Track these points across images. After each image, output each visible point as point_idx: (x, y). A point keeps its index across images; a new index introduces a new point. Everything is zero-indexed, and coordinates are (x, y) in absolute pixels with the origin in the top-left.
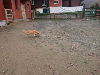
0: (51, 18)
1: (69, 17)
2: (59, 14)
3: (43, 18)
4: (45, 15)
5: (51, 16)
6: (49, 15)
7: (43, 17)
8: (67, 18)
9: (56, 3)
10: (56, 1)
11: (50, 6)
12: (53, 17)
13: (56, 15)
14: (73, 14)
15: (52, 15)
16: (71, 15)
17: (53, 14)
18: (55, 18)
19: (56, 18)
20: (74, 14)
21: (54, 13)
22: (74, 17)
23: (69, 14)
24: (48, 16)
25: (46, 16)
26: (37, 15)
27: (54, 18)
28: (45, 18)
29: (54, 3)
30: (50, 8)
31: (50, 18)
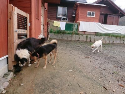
0: (80, 40)
1: (111, 42)
2: (94, 34)
3: (66, 39)
4: (68, 34)
5: (80, 36)
6: (77, 34)
7: (66, 37)
8: (108, 42)
9: (91, 16)
10: (92, 12)
11: (79, 20)
12: (83, 38)
13: (89, 36)
14: (116, 37)
15: (82, 35)
16: (113, 38)
17: (83, 33)
18: (87, 40)
19: (89, 40)
20: (118, 38)
21: (85, 32)
22: (118, 42)
23: (110, 37)
24: (75, 35)
25: (70, 35)
26: (55, 33)
27: (85, 40)
28: (69, 39)
29: (88, 16)
30: (80, 22)
31: (78, 39)
